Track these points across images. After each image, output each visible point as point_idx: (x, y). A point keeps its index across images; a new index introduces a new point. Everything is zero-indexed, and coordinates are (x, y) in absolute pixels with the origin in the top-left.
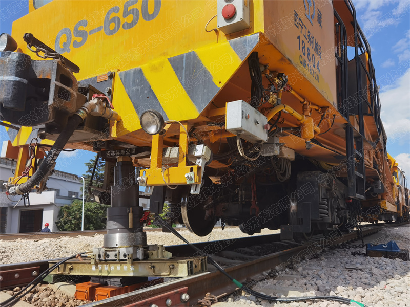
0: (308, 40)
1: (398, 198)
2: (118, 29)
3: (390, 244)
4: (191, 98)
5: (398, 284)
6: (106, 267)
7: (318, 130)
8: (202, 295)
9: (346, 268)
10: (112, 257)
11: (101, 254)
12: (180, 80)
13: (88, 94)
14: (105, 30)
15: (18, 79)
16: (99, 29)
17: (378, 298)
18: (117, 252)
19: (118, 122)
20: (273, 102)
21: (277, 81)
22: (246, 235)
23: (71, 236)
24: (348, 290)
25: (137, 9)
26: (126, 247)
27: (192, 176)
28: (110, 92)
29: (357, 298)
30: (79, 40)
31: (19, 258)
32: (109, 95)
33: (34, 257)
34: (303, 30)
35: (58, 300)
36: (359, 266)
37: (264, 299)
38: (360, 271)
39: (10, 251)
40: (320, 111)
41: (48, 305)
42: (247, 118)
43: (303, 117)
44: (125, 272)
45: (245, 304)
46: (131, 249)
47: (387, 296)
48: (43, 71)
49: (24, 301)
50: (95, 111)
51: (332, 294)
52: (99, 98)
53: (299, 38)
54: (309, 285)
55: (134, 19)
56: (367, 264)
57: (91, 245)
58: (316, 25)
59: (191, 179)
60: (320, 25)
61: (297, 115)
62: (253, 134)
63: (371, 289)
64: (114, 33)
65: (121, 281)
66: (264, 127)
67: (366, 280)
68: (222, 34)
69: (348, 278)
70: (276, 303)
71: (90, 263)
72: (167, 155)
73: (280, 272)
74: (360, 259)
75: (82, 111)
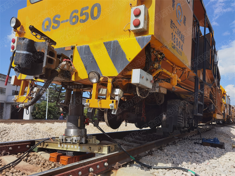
0: (177, 34)
1: (224, 111)
2: (77, 22)
3: (215, 139)
4: (115, 65)
5: (214, 162)
6: (65, 146)
7: (180, 80)
8: (115, 164)
9: (189, 152)
10: (69, 141)
11: (63, 139)
12: (110, 55)
13: (61, 58)
14: (70, 22)
15: (28, 53)
16: (67, 21)
17: (203, 169)
18: (72, 139)
19: (75, 73)
20: (156, 67)
21: (159, 56)
22: (138, 129)
23: (41, 123)
24: (188, 164)
25: (88, 13)
26: (76, 137)
27: (113, 105)
28: (72, 57)
29: (192, 169)
30: (56, 25)
31: (14, 134)
32: (71, 58)
33: (22, 134)
34: (175, 29)
35: (41, 161)
36: (196, 151)
37: (145, 167)
38: (196, 154)
39: (9, 130)
40: (181, 70)
41: (36, 164)
42: (143, 78)
43: (172, 74)
44: (75, 149)
45: (135, 168)
46: (79, 138)
47: (208, 168)
48: (40, 48)
49: (23, 161)
50: (65, 68)
51: (180, 166)
52: (67, 61)
53: (172, 34)
54: (169, 160)
55: (86, 18)
56: (201, 150)
57: (52, 128)
58: (183, 25)
59: (112, 107)
60: (185, 25)
61: (168, 73)
62: (145, 85)
63: (200, 164)
64: (75, 24)
65: (73, 154)
66: (151, 82)
67: (198, 159)
68: (132, 33)
69: (190, 157)
70: (151, 169)
71: (57, 143)
72: (100, 93)
73: (155, 152)
74: (198, 147)
75: (58, 68)
